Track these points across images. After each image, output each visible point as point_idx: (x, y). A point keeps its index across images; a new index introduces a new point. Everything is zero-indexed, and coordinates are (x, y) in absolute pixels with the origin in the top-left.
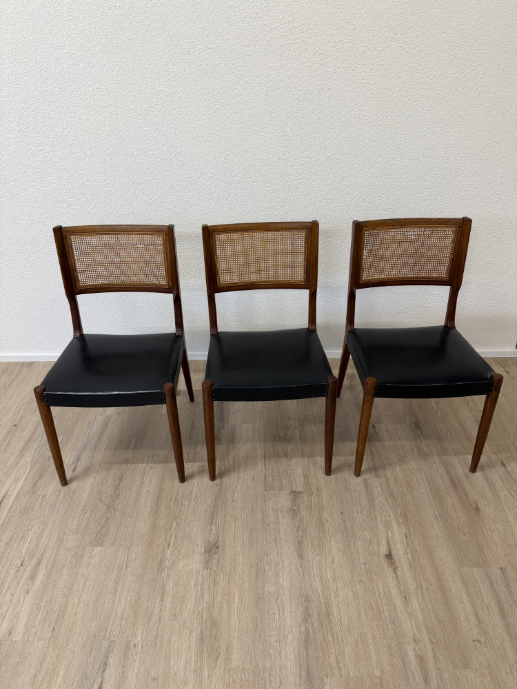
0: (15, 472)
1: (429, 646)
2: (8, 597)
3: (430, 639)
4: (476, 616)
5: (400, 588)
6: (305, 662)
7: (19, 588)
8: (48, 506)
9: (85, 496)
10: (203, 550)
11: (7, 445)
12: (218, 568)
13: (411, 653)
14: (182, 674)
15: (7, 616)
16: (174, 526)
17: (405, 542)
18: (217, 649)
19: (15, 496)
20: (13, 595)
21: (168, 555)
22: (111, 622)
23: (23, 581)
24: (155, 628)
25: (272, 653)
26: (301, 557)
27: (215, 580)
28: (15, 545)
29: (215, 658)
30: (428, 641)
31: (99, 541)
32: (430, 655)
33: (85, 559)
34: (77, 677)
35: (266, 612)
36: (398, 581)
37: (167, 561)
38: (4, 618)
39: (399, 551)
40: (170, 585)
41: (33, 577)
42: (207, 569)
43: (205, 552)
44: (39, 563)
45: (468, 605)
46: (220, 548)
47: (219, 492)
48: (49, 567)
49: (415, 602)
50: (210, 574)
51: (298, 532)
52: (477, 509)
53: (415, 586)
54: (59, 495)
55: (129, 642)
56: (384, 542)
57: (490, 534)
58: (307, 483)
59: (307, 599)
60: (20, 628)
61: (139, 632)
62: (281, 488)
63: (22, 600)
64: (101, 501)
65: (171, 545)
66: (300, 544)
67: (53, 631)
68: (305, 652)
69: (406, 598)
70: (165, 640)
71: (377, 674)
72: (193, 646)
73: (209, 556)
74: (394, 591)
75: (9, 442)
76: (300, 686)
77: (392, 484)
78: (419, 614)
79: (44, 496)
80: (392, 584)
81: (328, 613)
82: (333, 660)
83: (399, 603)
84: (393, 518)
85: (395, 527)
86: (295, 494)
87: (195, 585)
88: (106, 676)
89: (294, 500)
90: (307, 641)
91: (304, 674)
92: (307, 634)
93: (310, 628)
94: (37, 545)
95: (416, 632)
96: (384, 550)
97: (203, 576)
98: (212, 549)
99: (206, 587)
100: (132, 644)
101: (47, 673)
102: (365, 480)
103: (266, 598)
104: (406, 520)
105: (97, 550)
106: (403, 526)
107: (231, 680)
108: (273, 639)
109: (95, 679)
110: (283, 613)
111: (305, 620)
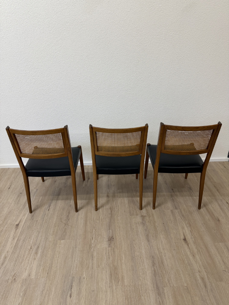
0: (23, 212)
1: (205, 274)
2: (27, 261)
3: (205, 271)
4: (223, 261)
5: (190, 252)
6: (155, 281)
7: (31, 257)
8: (39, 225)
9: (55, 220)
10: (107, 240)
11: (18, 201)
12: (114, 246)
13: (198, 277)
14: (105, 289)
15: (27, 269)
16: (94, 230)
17: (191, 234)
18: (118, 278)
19: (24, 221)
20: (29, 260)
21: (93, 242)
22: (72, 269)
23: (32, 255)
24: (91, 271)
25: (141, 279)
26: (148, 241)
27: (114, 251)
28: (27, 241)
29: (117, 282)
30: (205, 272)
31: (63, 238)
32: (206, 277)
33: (58, 245)
34: (60, 291)
35: (137, 263)
36: (190, 249)
37: (93, 245)
38: (26, 270)
39: (189, 237)
40: (95, 254)
41: (36, 253)
42: (110, 247)
43: (108, 241)
44: (38, 247)
45: (219, 257)
46: (115, 239)
47: (111, 217)
48: (43, 249)
49: (197, 257)
50: (111, 249)
51: (146, 231)
52: (219, 220)
53: (197, 251)
54: (43, 221)
55: (80, 277)
56: (182, 234)
57: (225, 229)
58: (148, 212)
59: (153, 257)
60: (34, 273)
61: (84, 273)
62: (137, 215)
63: (33, 262)
64: (62, 222)
65: (94, 238)
66: (147, 236)
67: (48, 274)
68: (155, 278)
69: (194, 256)
70: (96, 276)
71: (185, 285)
72: (108, 277)
73: (110, 242)
74: (189, 253)
75: (19, 200)
76: (154, 291)
77: (183, 212)
78: (200, 261)
79: (37, 221)
80: (187, 250)
81: (162, 263)
82: (166, 280)
83: (191, 258)
84: (184, 225)
85: (186, 228)
86: (143, 217)
87: (106, 254)
88: (73, 290)
89: (143, 219)
90: (155, 274)
91: (155, 286)
92: (155, 271)
93: (156, 269)
94: (36, 240)
95: (199, 268)
96: (182, 237)
97: (109, 250)
98: (111, 239)
99: (110, 255)
100: (82, 277)
101: (47, 290)
102: (172, 210)
103: (136, 258)
104: (190, 225)
105: (62, 241)
106: (189, 228)
107: (125, 290)
108: (141, 273)
109: (68, 292)
110: (144, 263)
111: (153, 266)
